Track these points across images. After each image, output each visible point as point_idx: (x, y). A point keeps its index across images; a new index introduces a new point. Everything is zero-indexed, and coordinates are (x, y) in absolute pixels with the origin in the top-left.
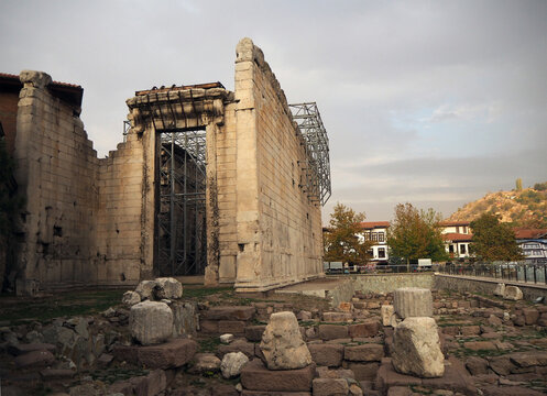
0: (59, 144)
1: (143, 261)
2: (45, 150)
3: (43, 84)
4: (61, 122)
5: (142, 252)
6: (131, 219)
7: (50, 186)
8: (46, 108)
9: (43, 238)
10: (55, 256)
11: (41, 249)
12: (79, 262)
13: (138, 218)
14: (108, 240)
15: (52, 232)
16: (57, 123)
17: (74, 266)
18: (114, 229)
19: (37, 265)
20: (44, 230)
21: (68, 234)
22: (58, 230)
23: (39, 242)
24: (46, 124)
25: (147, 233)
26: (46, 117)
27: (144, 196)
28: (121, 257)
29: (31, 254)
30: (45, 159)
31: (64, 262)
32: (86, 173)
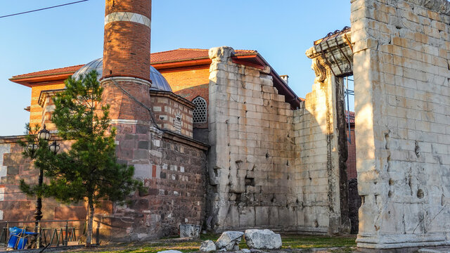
0: (247, 105)
1: (331, 209)
2: (232, 113)
3: (226, 56)
4: (248, 85)
5: (331, 199)
6: (320, 167)
7: (239, 143)
8: (231, 76)
9: (234, 188)
10: (248, 203)
11: (233, 197)
12: (275, 209)
13: (325, 166)
14: (304, 188)
15: (243, 183)
16: (243, 87)
17: (269, 212)
18: (307, 177)
19: (229, 211)
20: (235, 181)
21: (261, 183)
22: (250, 181)
23: (231, 192)
24: (231, 90)
25: (333, 181)
26: (231, 83)
27: (329, 143)
28: (314, 204)
29: (223, 203)
30: (233, 120)
31: (257, 208)
32: (278, 126)
